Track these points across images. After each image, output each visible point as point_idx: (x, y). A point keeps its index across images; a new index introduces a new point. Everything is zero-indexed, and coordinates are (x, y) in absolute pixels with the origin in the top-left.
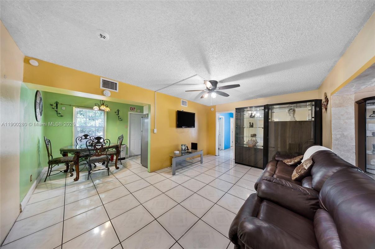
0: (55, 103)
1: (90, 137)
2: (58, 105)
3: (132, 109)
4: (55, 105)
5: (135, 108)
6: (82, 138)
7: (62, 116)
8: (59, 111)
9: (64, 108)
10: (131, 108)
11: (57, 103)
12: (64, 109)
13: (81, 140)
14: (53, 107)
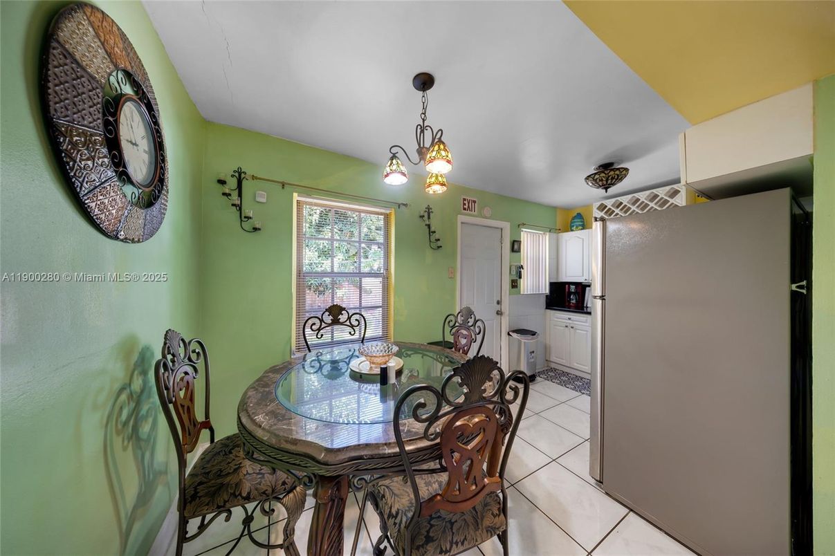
0: (233, 176)
1: (349, 318)
2: (244, 183)
3: (466, 207)
4: (233, 183)
5: (475, 202)
6: (322, 321)
7: (255, 229)
8: (247, 211)
9: (262, 196)
10: (464, 200)
11: (240, 175)
12: (264, 200)
13: (319, 330)
14: (227, 191)
